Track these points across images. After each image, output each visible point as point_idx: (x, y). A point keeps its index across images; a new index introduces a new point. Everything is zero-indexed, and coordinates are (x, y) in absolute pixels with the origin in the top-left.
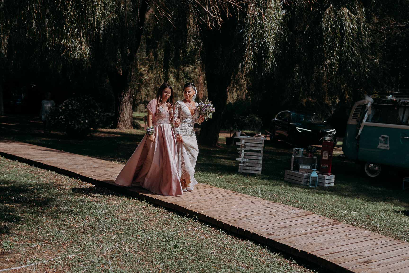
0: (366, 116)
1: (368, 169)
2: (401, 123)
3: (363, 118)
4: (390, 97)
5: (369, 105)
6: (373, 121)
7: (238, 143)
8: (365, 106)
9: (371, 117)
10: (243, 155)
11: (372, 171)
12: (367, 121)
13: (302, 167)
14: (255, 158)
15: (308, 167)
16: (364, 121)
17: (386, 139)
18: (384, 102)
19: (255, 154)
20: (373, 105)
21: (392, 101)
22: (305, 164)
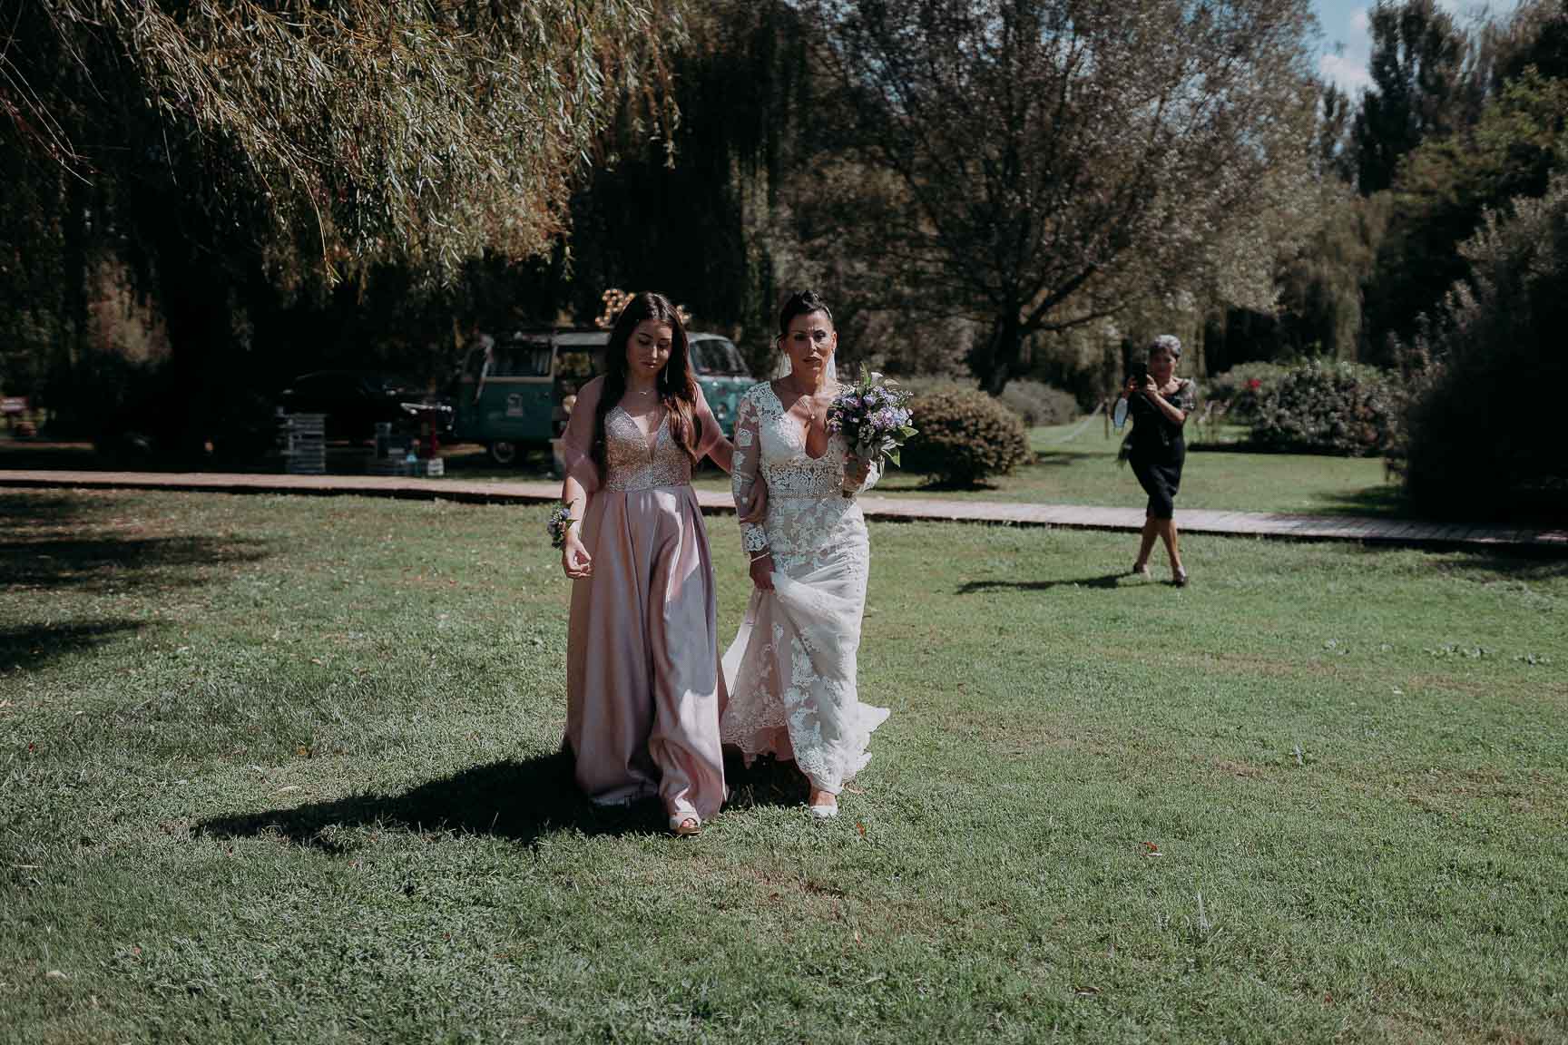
0: (486, 367)
1: (498, 451)
2: (536, 374)
3: (481, 369)
4: (518, 335)
5: (488, 350)
6: (498, 374)
7: (283, 426)
8: (482, 351)
9: (494, 368)
10: (291, 444)
11: (503, 454)
12: (488, 375)
13: (392, 451)
14: (311, 447)
15: (401, 451)
16: (484, 375)
17: (516, 400)
18: (510, 343)
19: (313, 441)
20: (494, 349)
21: (521, 342)
22: (395, 446)
